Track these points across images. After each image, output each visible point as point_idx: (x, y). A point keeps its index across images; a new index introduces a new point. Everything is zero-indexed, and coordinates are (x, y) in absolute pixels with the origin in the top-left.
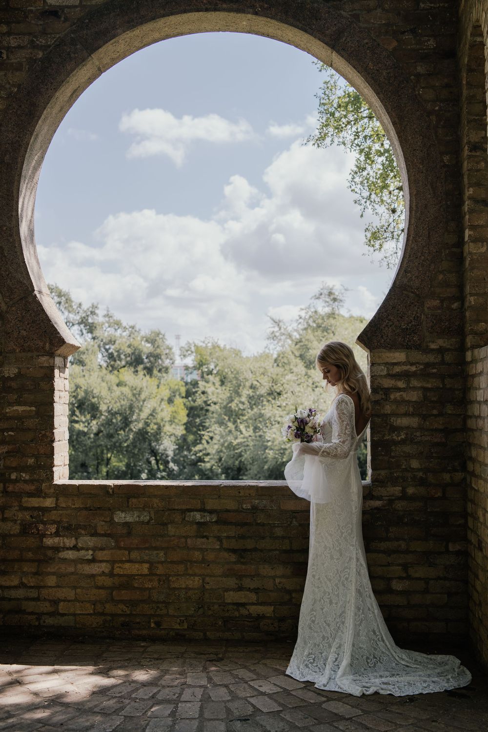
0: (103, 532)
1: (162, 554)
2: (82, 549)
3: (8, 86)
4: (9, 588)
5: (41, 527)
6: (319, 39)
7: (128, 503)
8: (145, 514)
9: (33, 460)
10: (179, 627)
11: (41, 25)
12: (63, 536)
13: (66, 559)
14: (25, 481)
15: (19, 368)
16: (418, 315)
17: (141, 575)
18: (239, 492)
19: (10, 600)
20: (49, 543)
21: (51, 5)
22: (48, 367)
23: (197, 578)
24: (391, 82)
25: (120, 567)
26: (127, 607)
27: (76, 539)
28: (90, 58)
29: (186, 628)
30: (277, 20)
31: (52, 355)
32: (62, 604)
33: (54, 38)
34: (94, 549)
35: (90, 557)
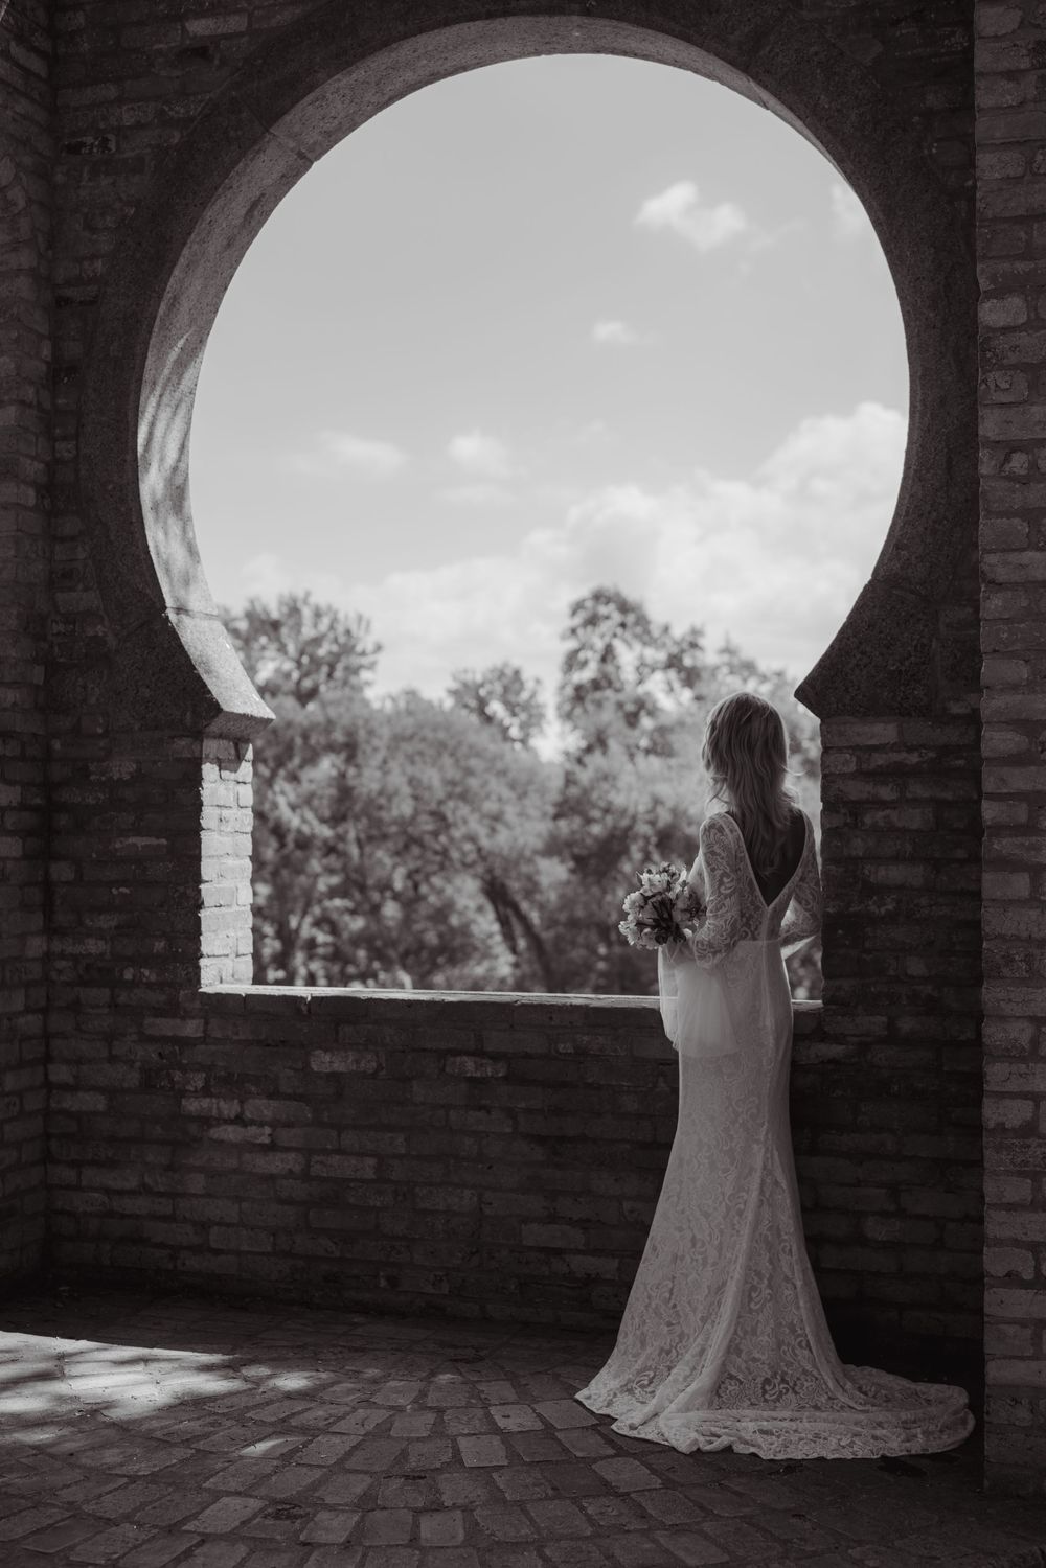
0: (290, 1091)
1: (400, 1139)
2: (252, 1122)
3: (118, 205)
4: (121, 1193)
5: (177, 1076)
6: (717, 55)
7: (337, 1033)
8: (369, 1057)
9: (162, 944)
10: (432, 1291)
11: (177, 77)
12: (218, 1096)
13: (222, 1141)
14: (150, 985)
15: (138, 762)
16: (925, 641)
17: (363, 1181)
18: (551, 1018)
19: (123, 1216)
20: (192, 1108)
21: (195, 36)
22: (189, 759)
23: (467, 1193)
24: (867, 133)
25: (322, 1163)
26: (335, 1243)
27: (242, 1102)
28: (268, 136)
29: (446, 1292)
30: (629, 21)
31: (198, 735)
32: (215, 1230)
33: (201, 102)
34: (274, 1124)
35: (266, 1140)
